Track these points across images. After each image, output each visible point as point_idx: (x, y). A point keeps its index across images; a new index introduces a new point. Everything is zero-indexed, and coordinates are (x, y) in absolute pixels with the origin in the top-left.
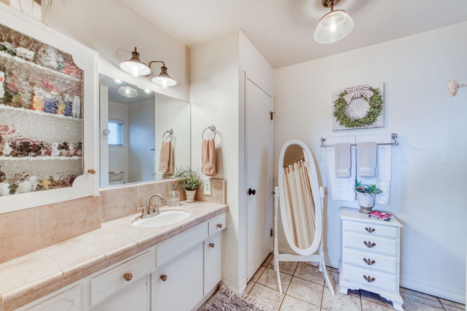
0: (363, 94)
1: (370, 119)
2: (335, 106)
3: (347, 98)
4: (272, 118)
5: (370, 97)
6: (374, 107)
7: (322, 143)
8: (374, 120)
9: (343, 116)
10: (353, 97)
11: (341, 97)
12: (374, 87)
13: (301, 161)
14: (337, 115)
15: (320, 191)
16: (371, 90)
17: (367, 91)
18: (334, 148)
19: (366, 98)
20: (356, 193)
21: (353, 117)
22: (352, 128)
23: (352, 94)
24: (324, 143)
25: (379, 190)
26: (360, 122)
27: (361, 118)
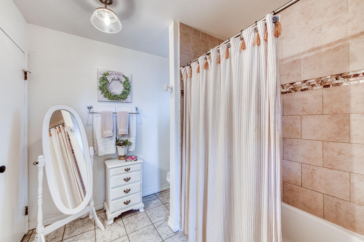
0: (119, 78)
1: (124, 97)
2: (100, 82)
3: (109, 78)
4: (26, 78)
5: (124, 81)
6: (126, 89)
7: (90, 111)
8: (126, 97)
9: (106, 91)
10: (113, 79)
11: (104, 76)
12: (126, 75)
13: (61, 126)
14: (102, 89)
15: (90, 150)
16: (124, 77)
17: (122, 77)
18: (100, 115)
19: (121, 82)
21: (113, 93)
22: (112, 101)
23: (113, 76)
24: (91, 110)
25: (130, 142)
26: (118, 97)
27: (118, 94)
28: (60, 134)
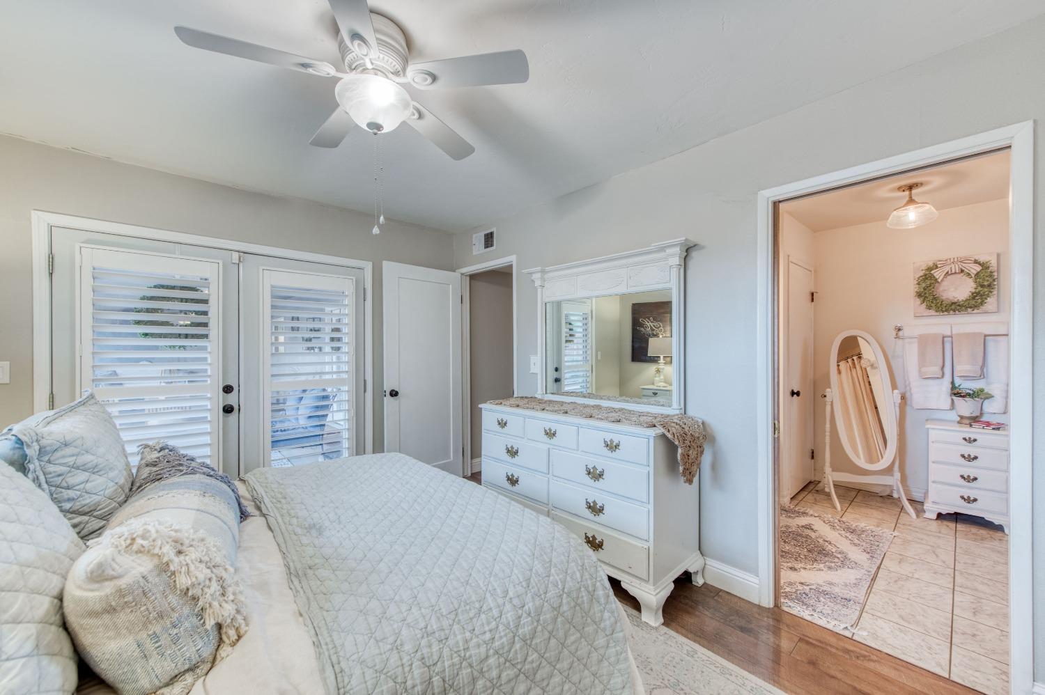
0: (963, 269)
1: (976, 302)
2: (919, 284)
3: (938, 274)
4: (813, 300)
5: (975, 272)
6: (982, 286)
7: (897, 334)
8: (982, 303)
9: (931, 297)
10: (947, 273)
11: (927, 273)
12: (982, 259)
13: (855, 358)
14: (922, 296)
15: (894, 395)
16: (977, 263)
17: (970, 265)
18: (916, 340)
19: (969, 274)
20: (952, 400)
21: (947, 299)
22: (946, 313)
23: (947, 269)
24: (901, 333)
25: (990, 394)
26: (959, 305)
27: (960, 300)
28: (854, 371)
